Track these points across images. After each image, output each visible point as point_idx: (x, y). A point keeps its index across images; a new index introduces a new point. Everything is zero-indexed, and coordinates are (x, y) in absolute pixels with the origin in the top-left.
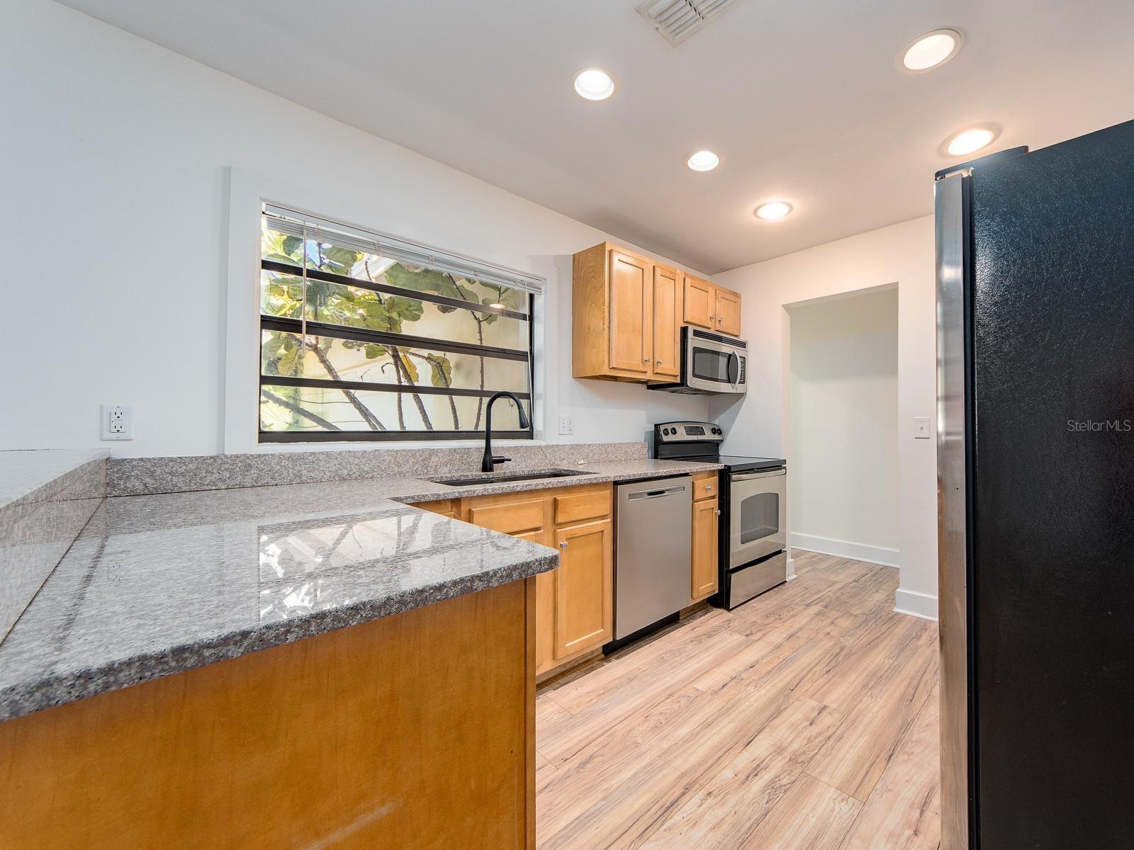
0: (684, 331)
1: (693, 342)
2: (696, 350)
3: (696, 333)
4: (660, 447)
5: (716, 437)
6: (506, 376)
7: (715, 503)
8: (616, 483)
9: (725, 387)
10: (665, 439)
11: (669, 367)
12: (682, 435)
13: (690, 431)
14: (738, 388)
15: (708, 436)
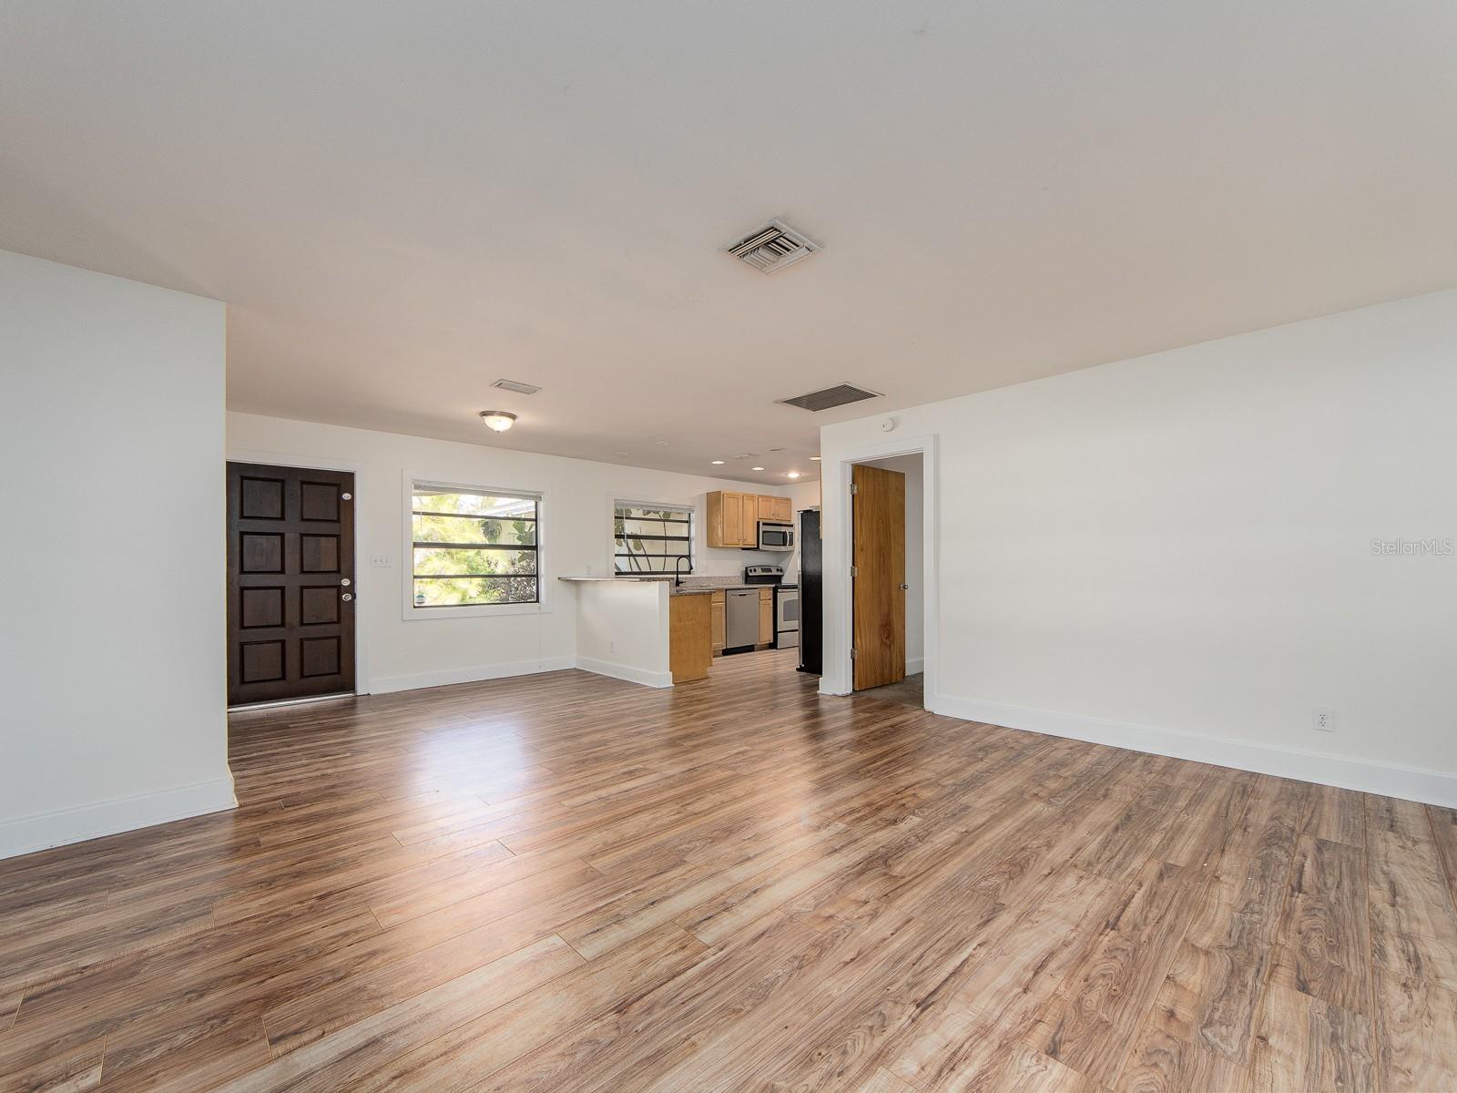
0: (758, 523)
1: (762, 528)
2: (764, 532)
3: (764, 524)
4: (748, 578)
5: (779, 573)
6: (681, 548)
7: (771, 602)
8: (726, 590)
9: (783, 549)
10: (750, 574)
11: (752, 541)
12: (759, 572)
13: (763, 570)
14: (790, 548)
15: (774, 573)
